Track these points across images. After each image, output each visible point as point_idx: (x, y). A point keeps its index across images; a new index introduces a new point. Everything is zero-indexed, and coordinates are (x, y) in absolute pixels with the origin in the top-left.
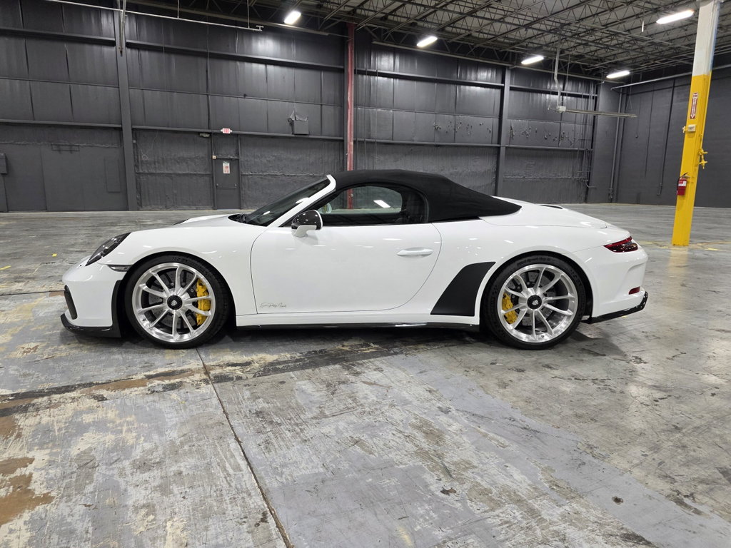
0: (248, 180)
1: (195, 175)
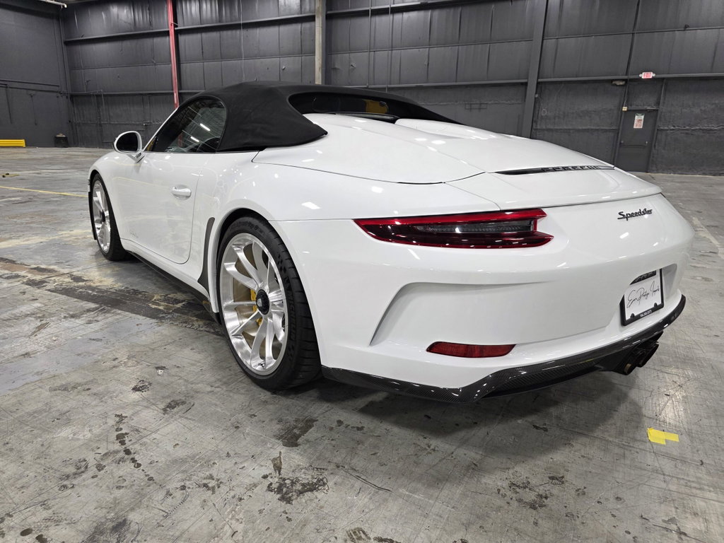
0: (667, 135)
1: (597, 130)
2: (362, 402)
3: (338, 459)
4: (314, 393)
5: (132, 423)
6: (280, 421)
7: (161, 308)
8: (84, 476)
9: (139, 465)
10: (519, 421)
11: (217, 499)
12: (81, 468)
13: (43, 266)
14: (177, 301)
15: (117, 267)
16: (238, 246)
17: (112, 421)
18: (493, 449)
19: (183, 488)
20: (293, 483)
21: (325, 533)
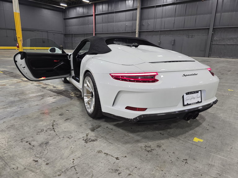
1: (236, 44)
2: (115, 123)
3: (102, 135)
4: (104, 120)
5: (57, 123)
6: (92, 125)
7: (73, 96)
8: (42, 132)
9: (55, 131)
10: (157, 132)
11: (70, 140)
12: (42, 131)
13: (47, 83)
14: (77, 94)
15: (65, 85)
16: (87, 80)
17: (52, 122)
18: (145, 137)
19: (63, 137)
20: (89, 139)
21: (92, 150)
